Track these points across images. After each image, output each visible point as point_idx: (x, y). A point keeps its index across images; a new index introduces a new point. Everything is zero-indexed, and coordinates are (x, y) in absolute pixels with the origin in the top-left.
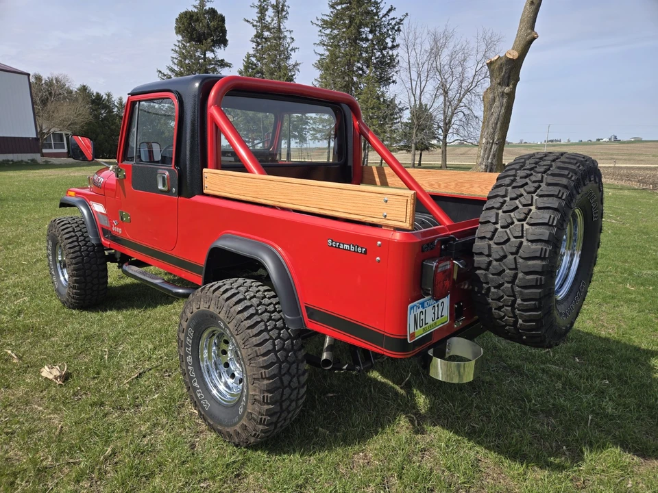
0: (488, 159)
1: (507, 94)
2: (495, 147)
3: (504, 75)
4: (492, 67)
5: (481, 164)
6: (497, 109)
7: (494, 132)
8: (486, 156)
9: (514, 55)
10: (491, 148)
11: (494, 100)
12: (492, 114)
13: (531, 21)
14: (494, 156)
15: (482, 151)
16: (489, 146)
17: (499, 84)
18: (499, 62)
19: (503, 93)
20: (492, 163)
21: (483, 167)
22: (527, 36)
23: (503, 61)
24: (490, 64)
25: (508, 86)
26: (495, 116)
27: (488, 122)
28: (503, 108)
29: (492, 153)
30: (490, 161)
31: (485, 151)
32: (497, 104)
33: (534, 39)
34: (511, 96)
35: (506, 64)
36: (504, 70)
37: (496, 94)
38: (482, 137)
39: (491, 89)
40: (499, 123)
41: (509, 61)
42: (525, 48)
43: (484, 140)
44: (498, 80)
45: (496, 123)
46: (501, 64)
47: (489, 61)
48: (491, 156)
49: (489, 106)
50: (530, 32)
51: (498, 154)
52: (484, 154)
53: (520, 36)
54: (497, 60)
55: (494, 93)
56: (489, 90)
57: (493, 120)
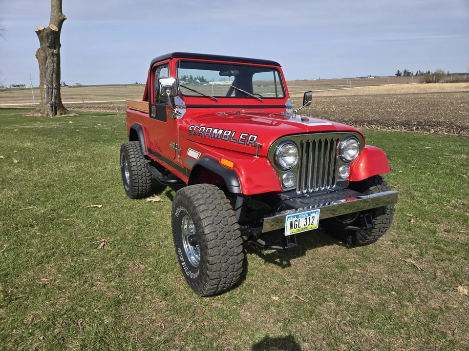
1: (56, 55)
2: (55, 91)
3: (51, 41)
4: (41, 35)
5: (47, 103)
6: (50, 64)
7: (52, 81)
8: (50, 97)
9: (55, 28)
10: (52, 92)
11: (46, 58)
12: (47, 68)
13: (59, 7)
14: (56, 97)
15: (46, 94)
16: (50, 91)
17: (49, 47)
18: (46, 32)
19: (53, 54)
20: (55, 102)
21: (49, 105)
22: (59, 17)
23: (48, 31)
24: (39, 33)
25: (55, 49)
26: (50, 69)
27: (45, 73)
28: (55, 64)
29: (54, 96)
30: (53, 101)
31: (48, 94)
32: (49, 60)
33: (65, 19)
34: (58, 56)
35: (51, 34)
36: (50, 37)
37: (47, 54)
38: (42, 83)
39: (42, 49)
40: (54, 74)
41: (53, 32)
42: (60, 27)
43: (45, 86)
44: (48, 45)
45: (52, 75)
46: (48, 33)
47: (37, 30)
48: (53, 98)
49: (43, 62)
50: (60, 14)
51: (58, 97)
52: (48, 96)
53: (54, 16)
54: (43, 30)
55: (46, 53)
56: (40, 51)
57: (49, 72)
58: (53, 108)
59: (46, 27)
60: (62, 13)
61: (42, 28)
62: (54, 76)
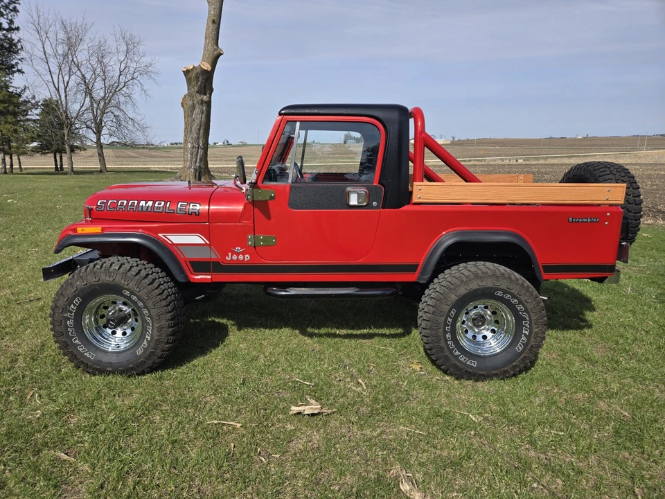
0: (196, 163)
1: (206, 102)
2: (201, 152)
3: (201, 84)
4: (189, 75)
5: (190, 168)
6: (198, 115)
7: (198, 138)
8: (194, 160)
9: (207, 67)
10: (198, 152)
11: (193, 107)
12: (194, 120)
13: (215, 38)
14: (201, 160)
15: (189, 155)
16: (195, 150)
17: (198, 92)
18: (195, 71)
19: (202, 101)
20: (200, 167)
21: (193, 170)
22: (214, 51)
23: (199, 70)
24: (187, 73)
25: (206, 95)
26: (197, 122)
27: (191, 128)
28: (204, 115)
29: (199, 157)
30: (197, 164)
31: (192, 154)
32: (197, 110)
33: (221, 54)
34: (208, 104)
35: (202, 75)
36: (200, 79)
37: (195, 102)
38: (186, 141)
39: (189, 95)
40: (202, 128)
41: (204, 72)
42: (214, 65)
43: (189, 145)
44: (196, 89)
45: (199, 129)
46: (197, 74)
47: (185, 70)
48: (198, 160)
49: (189, 112)
50: (215, 47)
51: (204, 159)
52: (192, 158)
53: (208, 50)
54: (192, 69)
55: (193, 101)
56: (187, 97)
57: (195, 126)
58: (197, 173)
59: (196, 66)
60: (218, 46)
61: (191, 67)
62: (202, 131)
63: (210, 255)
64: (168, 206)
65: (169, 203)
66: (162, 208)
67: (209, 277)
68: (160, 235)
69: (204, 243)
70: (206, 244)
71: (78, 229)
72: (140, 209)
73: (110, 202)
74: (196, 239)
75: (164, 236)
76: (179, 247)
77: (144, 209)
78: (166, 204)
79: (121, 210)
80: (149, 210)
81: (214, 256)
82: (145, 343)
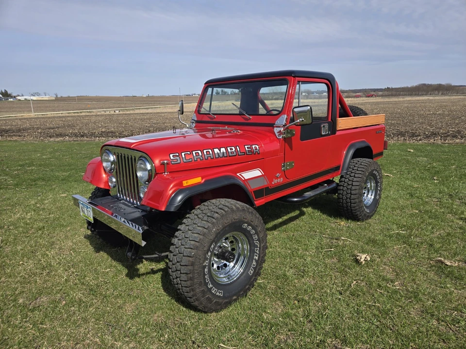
63: (264, 183)
64: (238, 150)
65: (238, 147)
66: (235, 152)
67: (264, 200)
68: (238, 174)
69: (261, 174)
70: (262, 176)
71: (184, 182)
72: (217, 156)
73: (183, 154)
74: (257, 173)
75: (240, 175)
76: (249, 181)
77: (221, 155)
78: (236, 149)
79: (199, 160)
80: (225, 155)
81: (266, 183)
82: (254, 263)
